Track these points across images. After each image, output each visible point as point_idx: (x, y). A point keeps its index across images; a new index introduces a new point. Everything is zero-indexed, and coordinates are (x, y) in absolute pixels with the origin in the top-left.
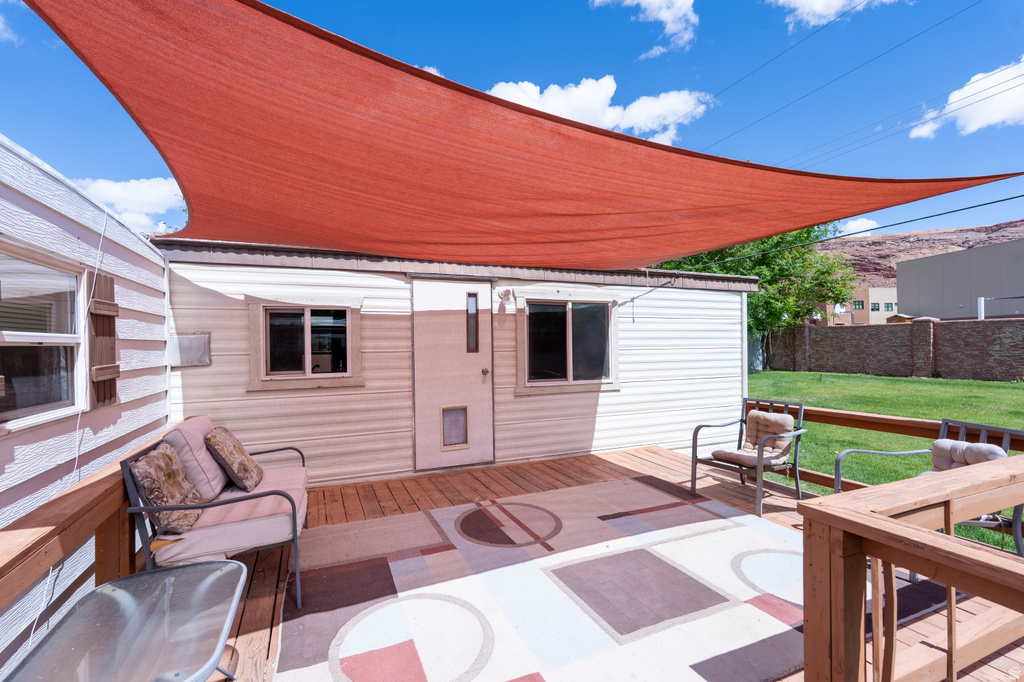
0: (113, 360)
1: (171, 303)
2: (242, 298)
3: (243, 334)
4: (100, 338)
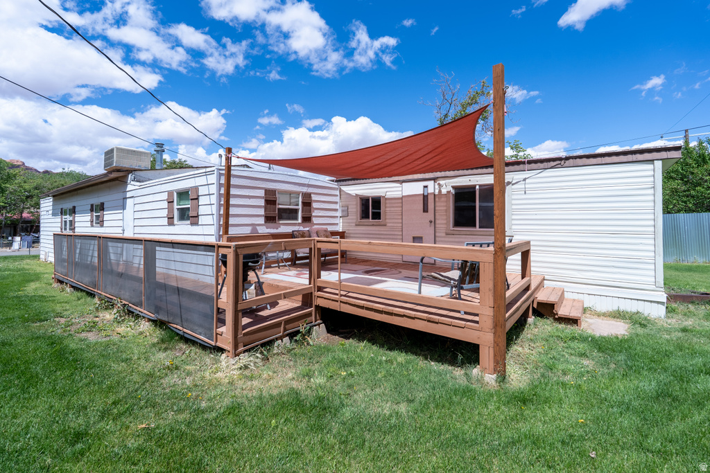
0: (310, 212)
1: (340, 198)
3: (355, 207)
4: (306, 208)
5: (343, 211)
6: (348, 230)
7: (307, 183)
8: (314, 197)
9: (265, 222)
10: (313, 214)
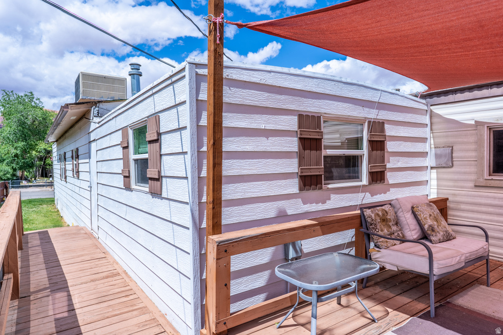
0: (383, 161)
1: (431, 129)
2: (473, 122)
3: (473, 147)
4: (375, 152)
5: (437, 156)
6: (454, 195)
7: (376, 100)
8: (390, 130)
9: (301, 189)
10: (388, 166)
